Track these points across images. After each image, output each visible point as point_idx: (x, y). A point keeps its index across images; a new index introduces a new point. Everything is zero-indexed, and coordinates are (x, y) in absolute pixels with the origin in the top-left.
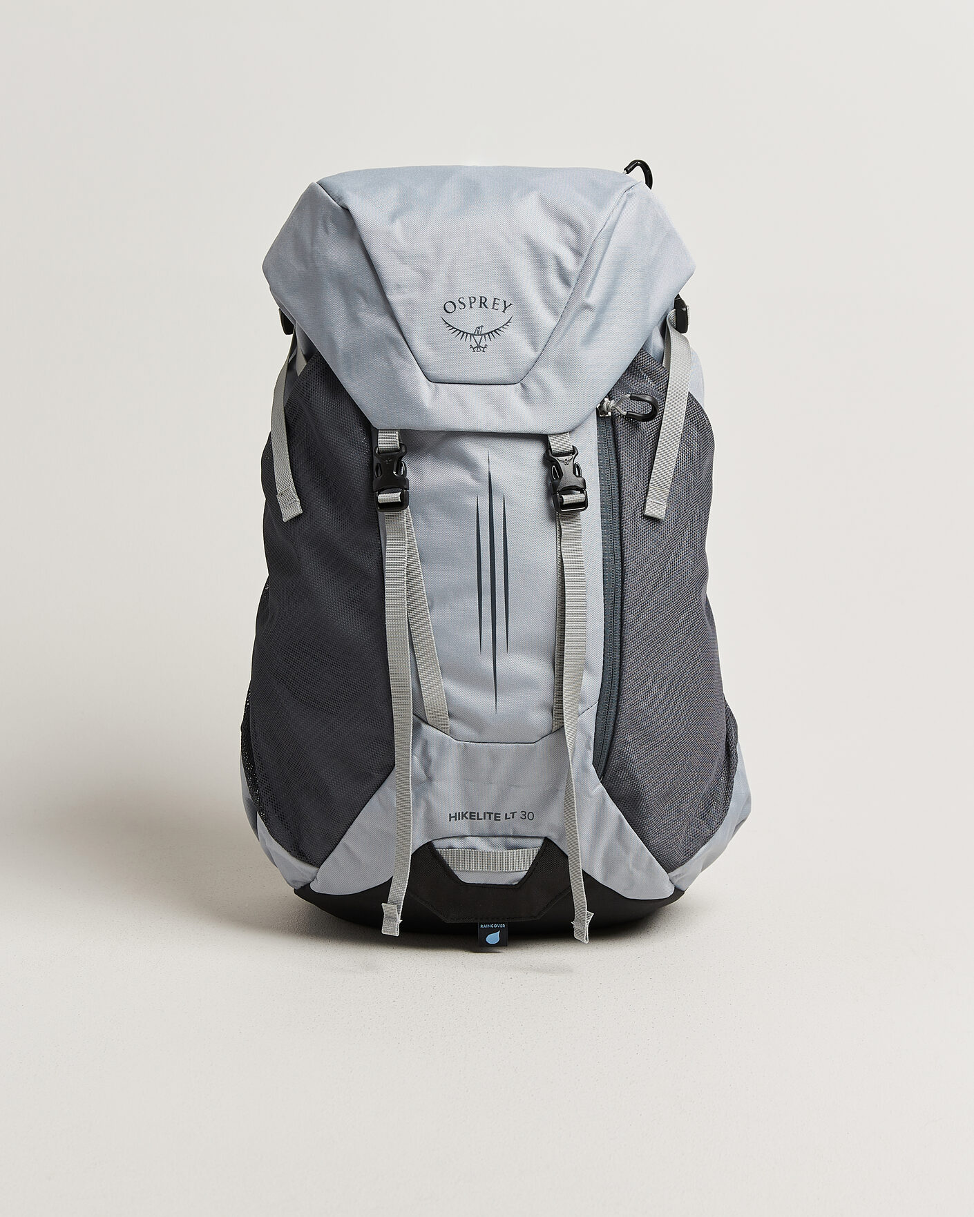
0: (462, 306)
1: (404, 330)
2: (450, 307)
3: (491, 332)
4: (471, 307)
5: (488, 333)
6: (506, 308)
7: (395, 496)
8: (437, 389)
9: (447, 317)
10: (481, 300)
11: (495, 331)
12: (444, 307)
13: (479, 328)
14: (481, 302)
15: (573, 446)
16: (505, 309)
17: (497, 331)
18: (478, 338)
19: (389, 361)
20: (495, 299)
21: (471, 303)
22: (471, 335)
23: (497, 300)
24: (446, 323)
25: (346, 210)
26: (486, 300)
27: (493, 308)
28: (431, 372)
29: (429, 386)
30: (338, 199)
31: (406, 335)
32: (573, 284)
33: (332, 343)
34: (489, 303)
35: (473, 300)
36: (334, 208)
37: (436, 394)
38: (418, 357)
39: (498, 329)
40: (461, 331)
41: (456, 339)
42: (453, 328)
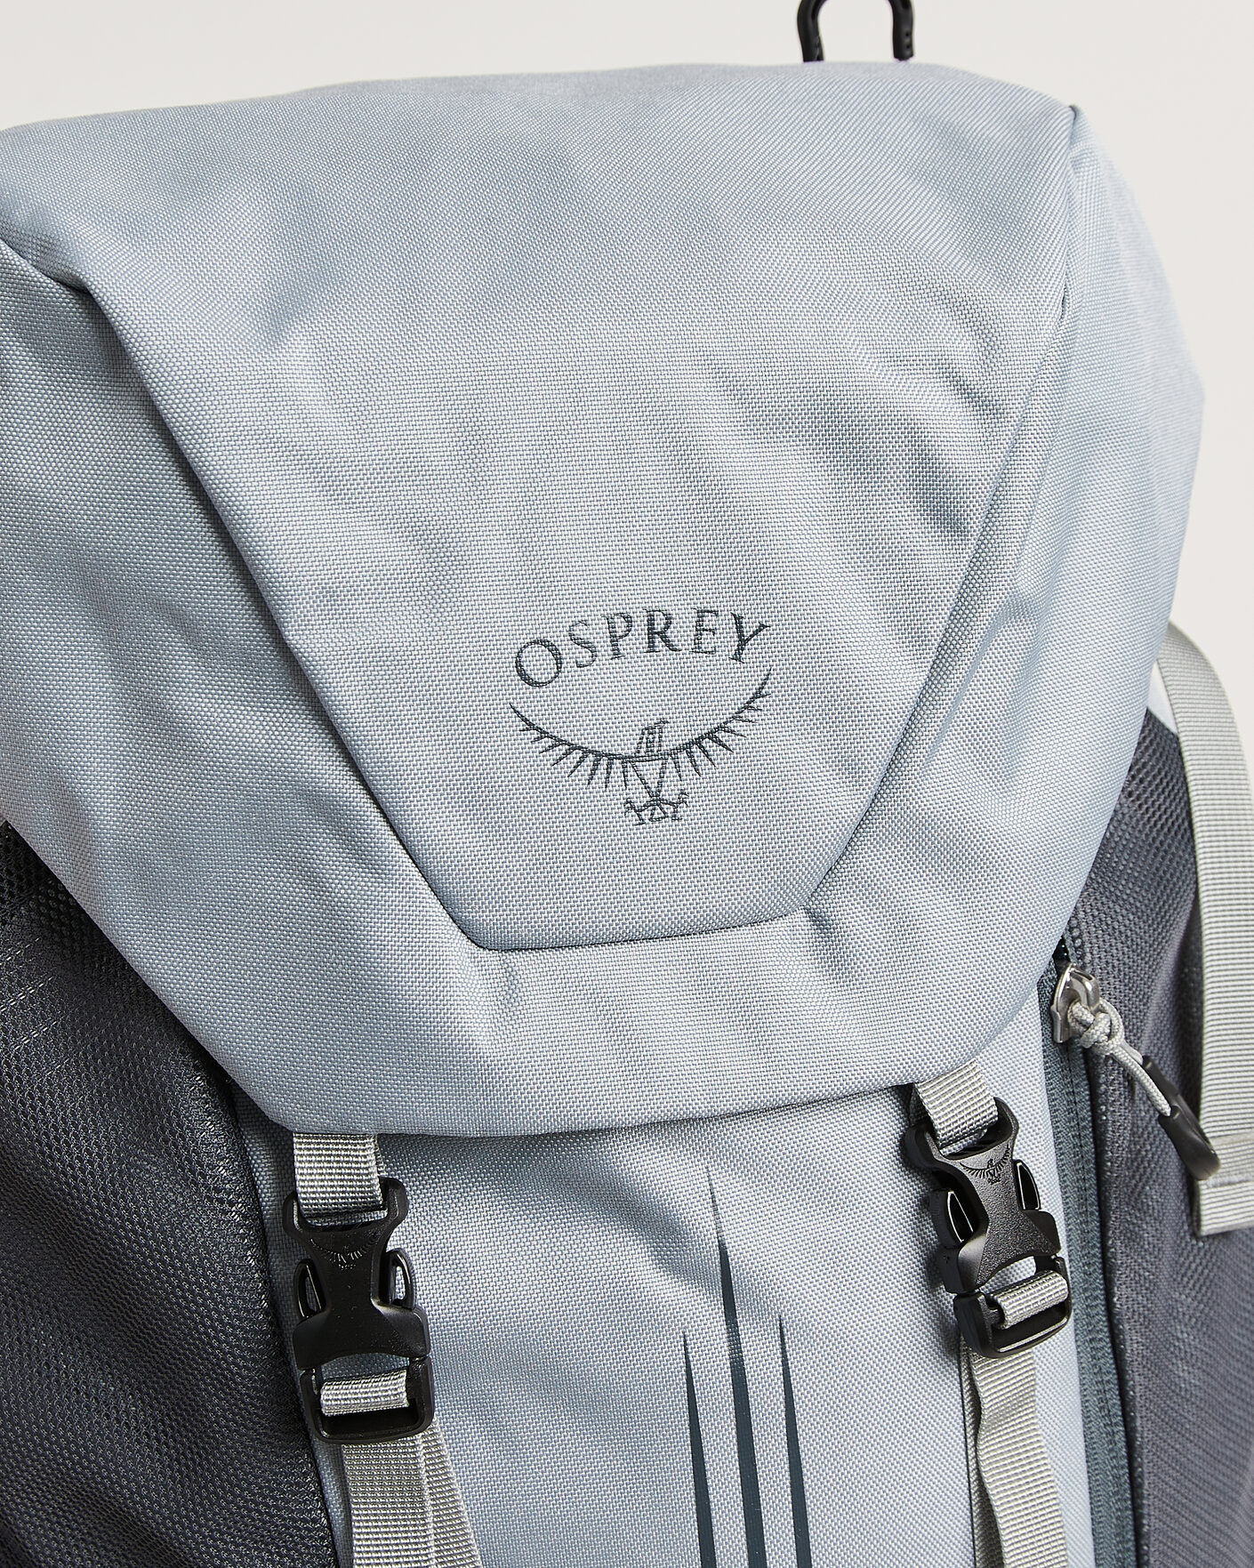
0: (585, 656)
1: (368, 765)
2: (540, 665)
3: (698, 742)
4: (617, 654)
5: (687, 747)
6: (743, 641)
7: (390, 1391)
8: (510, 974)
9: (535, 704)
10: (651, 622)
11: (711, 735)
12: (519, 665)
13: (650, 730)
14: (651, 632)
15: (998, 1102)
16: (741, 648)
17: (720, 735)
18: (650, 770)
19: (311, 877)
20: (701, 613)
21: (614, 640)
22: (625, 759)
23: (708, 617)
24: (531, 726)
25: (81, 292)
26: (669, 619)
27: (697, 649)
28: (485, 917)
29: (481, 967)
30: (44, 249)
31: (379, 785)
32: (975, 526)
33: (72, 812)
34: (682, 633)
35: (621, 626)
36: (23, 288)
37: (509, 995)
38: (434, 868)
39: (719, 728)
40: (586, 752)
41: (573, 782)
42: (560, 742)
